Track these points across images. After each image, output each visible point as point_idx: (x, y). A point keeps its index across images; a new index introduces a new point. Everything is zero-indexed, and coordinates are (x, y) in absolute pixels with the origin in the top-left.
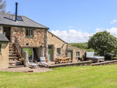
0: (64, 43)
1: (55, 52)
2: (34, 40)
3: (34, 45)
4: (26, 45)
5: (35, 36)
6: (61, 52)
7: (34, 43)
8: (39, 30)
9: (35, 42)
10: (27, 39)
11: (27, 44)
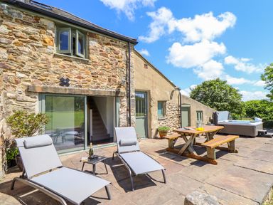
0: (173, 88)
1: (155, 111)
2: (90, 69)
3: (91, 88)
4: (57, 85)
5: (94, 57)
6: (168, 112)
7: (92, 79)
8: (107, 40)
9: (95, 76)
10: (62, 63)
11: (64, 82)
